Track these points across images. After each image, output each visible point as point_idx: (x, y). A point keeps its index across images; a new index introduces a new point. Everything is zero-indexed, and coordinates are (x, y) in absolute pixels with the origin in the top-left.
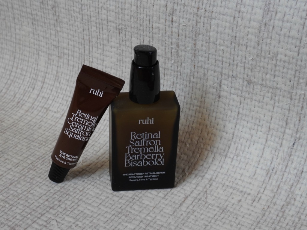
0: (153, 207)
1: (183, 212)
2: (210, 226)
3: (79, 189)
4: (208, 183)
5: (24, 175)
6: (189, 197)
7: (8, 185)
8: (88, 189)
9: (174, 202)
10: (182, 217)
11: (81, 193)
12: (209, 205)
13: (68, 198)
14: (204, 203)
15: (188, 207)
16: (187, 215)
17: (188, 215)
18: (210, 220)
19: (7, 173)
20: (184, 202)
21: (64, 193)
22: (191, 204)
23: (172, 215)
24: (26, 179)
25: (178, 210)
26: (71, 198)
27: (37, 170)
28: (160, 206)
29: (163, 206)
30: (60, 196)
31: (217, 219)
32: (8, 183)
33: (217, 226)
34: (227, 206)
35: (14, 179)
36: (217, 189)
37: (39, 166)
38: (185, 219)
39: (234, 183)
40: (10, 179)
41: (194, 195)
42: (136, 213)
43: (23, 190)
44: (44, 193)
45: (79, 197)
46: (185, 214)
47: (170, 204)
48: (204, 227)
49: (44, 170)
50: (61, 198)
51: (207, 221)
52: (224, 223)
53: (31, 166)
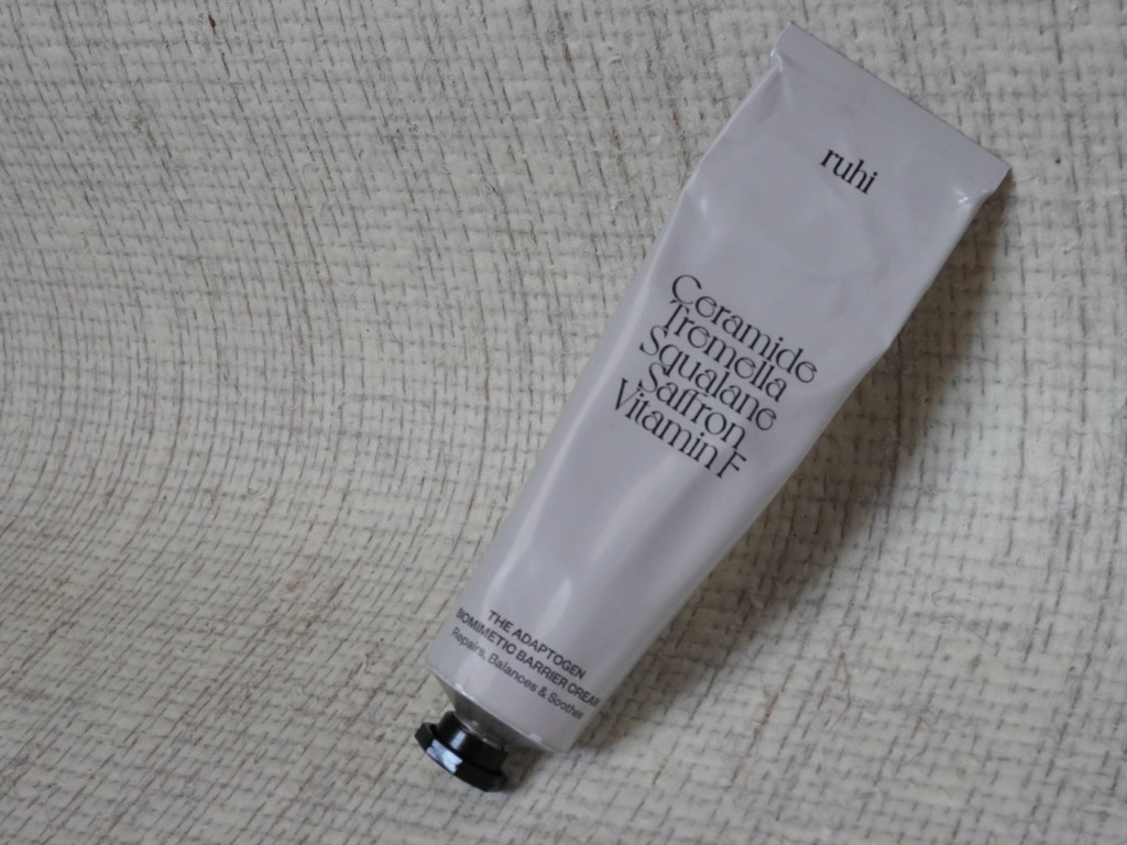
0: (652, 776)
1: (769, 766)
2: (879, 797)
3: (367, 776)
4: (844, 624)
5: (160, 772)
6: (780, 697)
7: (106, 825)
8: (401, 765)
9: (730, 733)
10: (768, 787)
11: (377, 789)
12: (863, 707)
13: (333, 821)
14: (841, 706)
15: (785, 738)
16: (786, 771)
17: (792, 772)
18: (875, 768)
19: (98, 779)
20: (764, 722)
21: (315, 806)
22: (795, 724)
23: (730, 787)
24: (170, 784)
25: (749, 762)
26: (341, 818)
27: (206, 740)
28: (680, 763)
29: (689, 758)
30: (303, 819)
31: (903, 758)
32: (106, 820)
33: (907, 787)
34: (931, 695)
35: (124, 799)
36: (881, 637)
37: (209, 722)
38: (783, 790)
39: (939, 598)
40: (111, 802)
41: (799, 683)
42: (594, 816)
43: (162, 831)
44: (242, 824)
45: (372, 807)
46: (776, 773)
47: (714, 743)
48: (858, 804)
49: (231, 732)
50: (307, 829)
51: (865, 776)
52: (934, 767)
53: (181, 727)
